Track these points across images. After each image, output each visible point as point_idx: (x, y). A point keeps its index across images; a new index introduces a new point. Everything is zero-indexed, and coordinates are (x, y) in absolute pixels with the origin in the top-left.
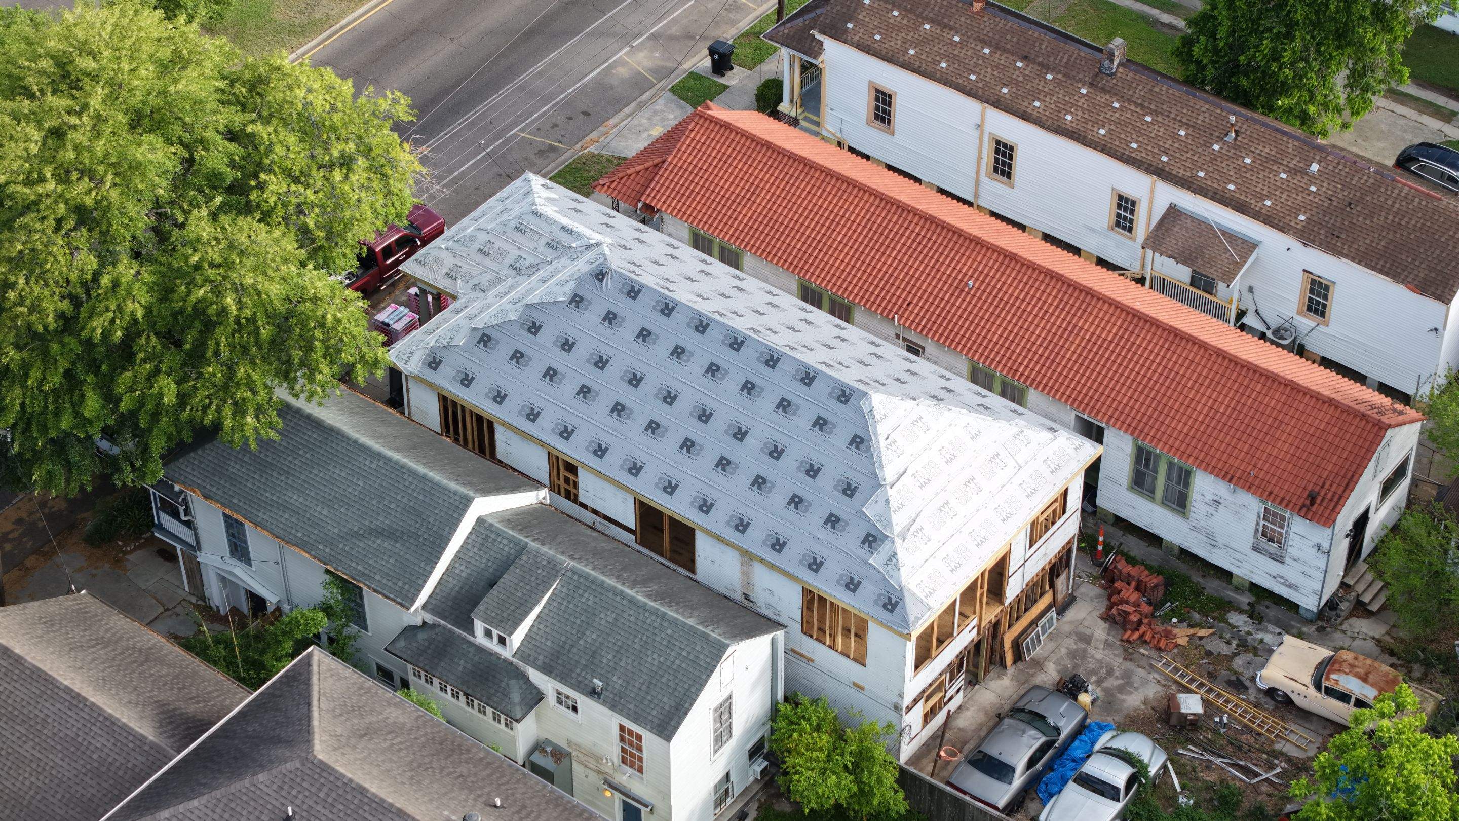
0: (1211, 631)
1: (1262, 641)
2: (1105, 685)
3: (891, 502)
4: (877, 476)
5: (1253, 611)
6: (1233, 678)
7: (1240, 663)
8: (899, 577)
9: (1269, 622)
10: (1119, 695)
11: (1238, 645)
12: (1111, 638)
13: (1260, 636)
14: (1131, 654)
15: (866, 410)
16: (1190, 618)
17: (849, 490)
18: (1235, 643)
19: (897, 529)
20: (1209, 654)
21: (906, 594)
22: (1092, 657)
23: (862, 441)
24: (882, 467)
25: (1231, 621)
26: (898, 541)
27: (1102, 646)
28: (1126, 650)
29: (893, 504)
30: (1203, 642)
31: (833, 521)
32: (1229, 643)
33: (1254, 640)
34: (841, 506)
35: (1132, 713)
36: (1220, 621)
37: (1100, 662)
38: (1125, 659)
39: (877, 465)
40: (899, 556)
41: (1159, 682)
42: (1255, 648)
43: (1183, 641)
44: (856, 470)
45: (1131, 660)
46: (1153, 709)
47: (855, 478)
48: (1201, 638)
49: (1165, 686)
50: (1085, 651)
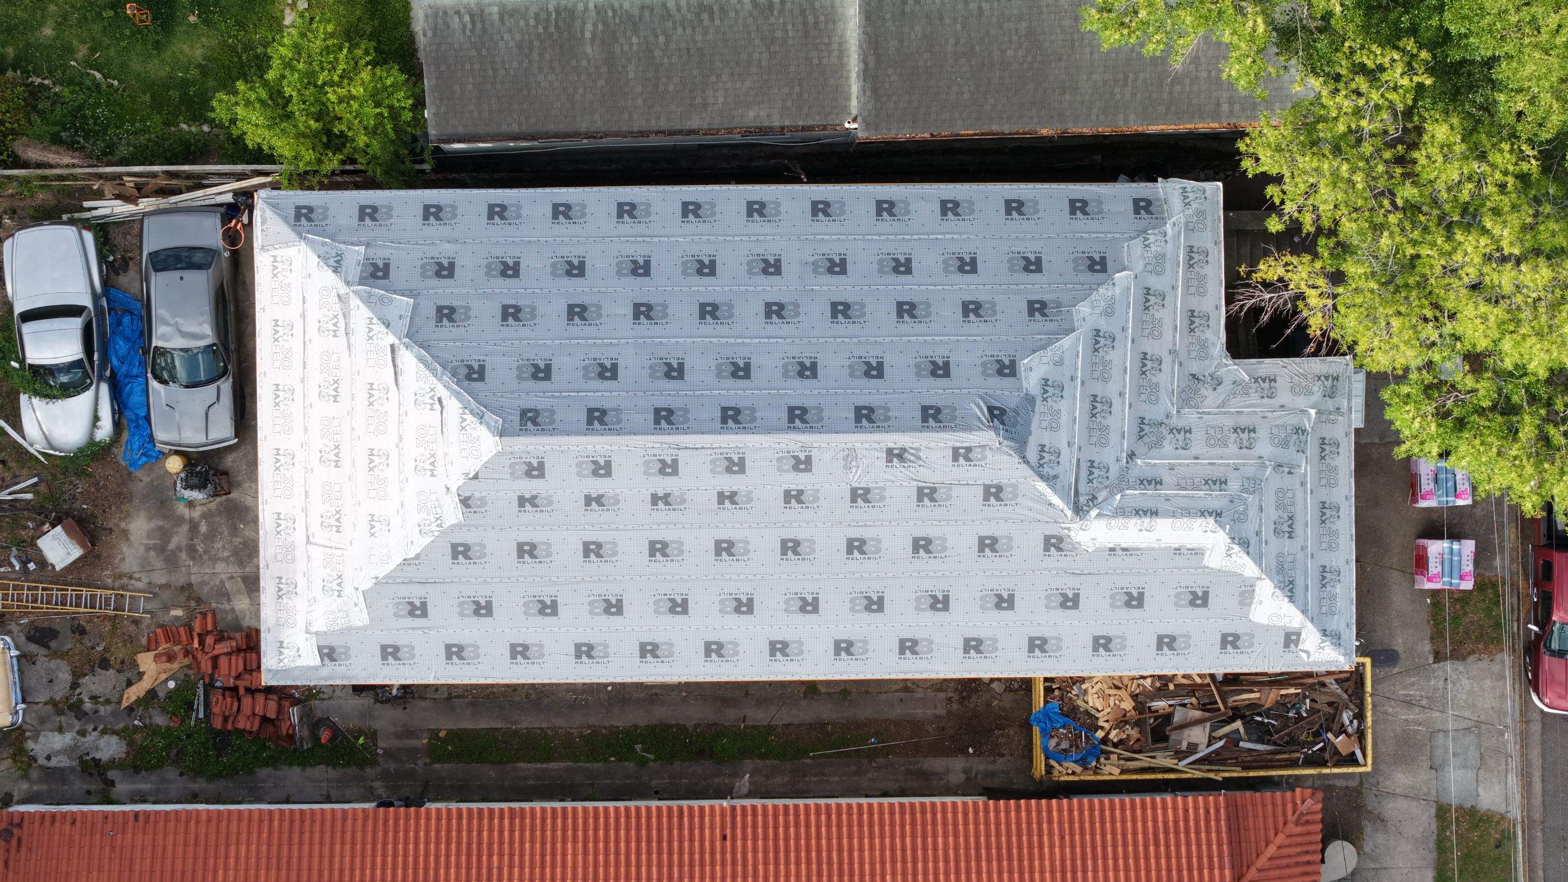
0: (125, 704)
1: (60, 730)
2: (185, 528)
3: (383, 328)
4: (421, 346)
5: (100, 775)
6: (53, 644)
7: (61, 675)
8: (313, 249)
9: (72, 769)
10: (161, 523)
11: (81, 701)
12: (227, 607)
13: (67, 739)
14: (189, 598)
15: (488, 415)
16: (164, 710)
17: (446, 314)
18: (88, 706)
19: (355, 302)
20: (105, 664)
21: (293, 236)
22: (226, 560)
23: (469, 377)
24: (421, 360)
25: (115, 739)
26: (343, 289)
27: (228, 585)
28: (199, 600)
29: (379, 328)
30: (123, 678)
31: (445, 270)
32: (94, 698)
33: (71, 727)
34: (446, 292)
35: (126, 507)
36: (126, 729)
37: (215, 560)
38: (190, 585)
39: (430, 359)
40: (330, 273)
41: (131, 578)
42: (60, 713)
43: (146, 661)
44: (454, 341)
45: (183, 589)
46: (111, 530)
47: (447, 330)
48: (129, 683)
49: (120, 576)
50: (241, 563)
